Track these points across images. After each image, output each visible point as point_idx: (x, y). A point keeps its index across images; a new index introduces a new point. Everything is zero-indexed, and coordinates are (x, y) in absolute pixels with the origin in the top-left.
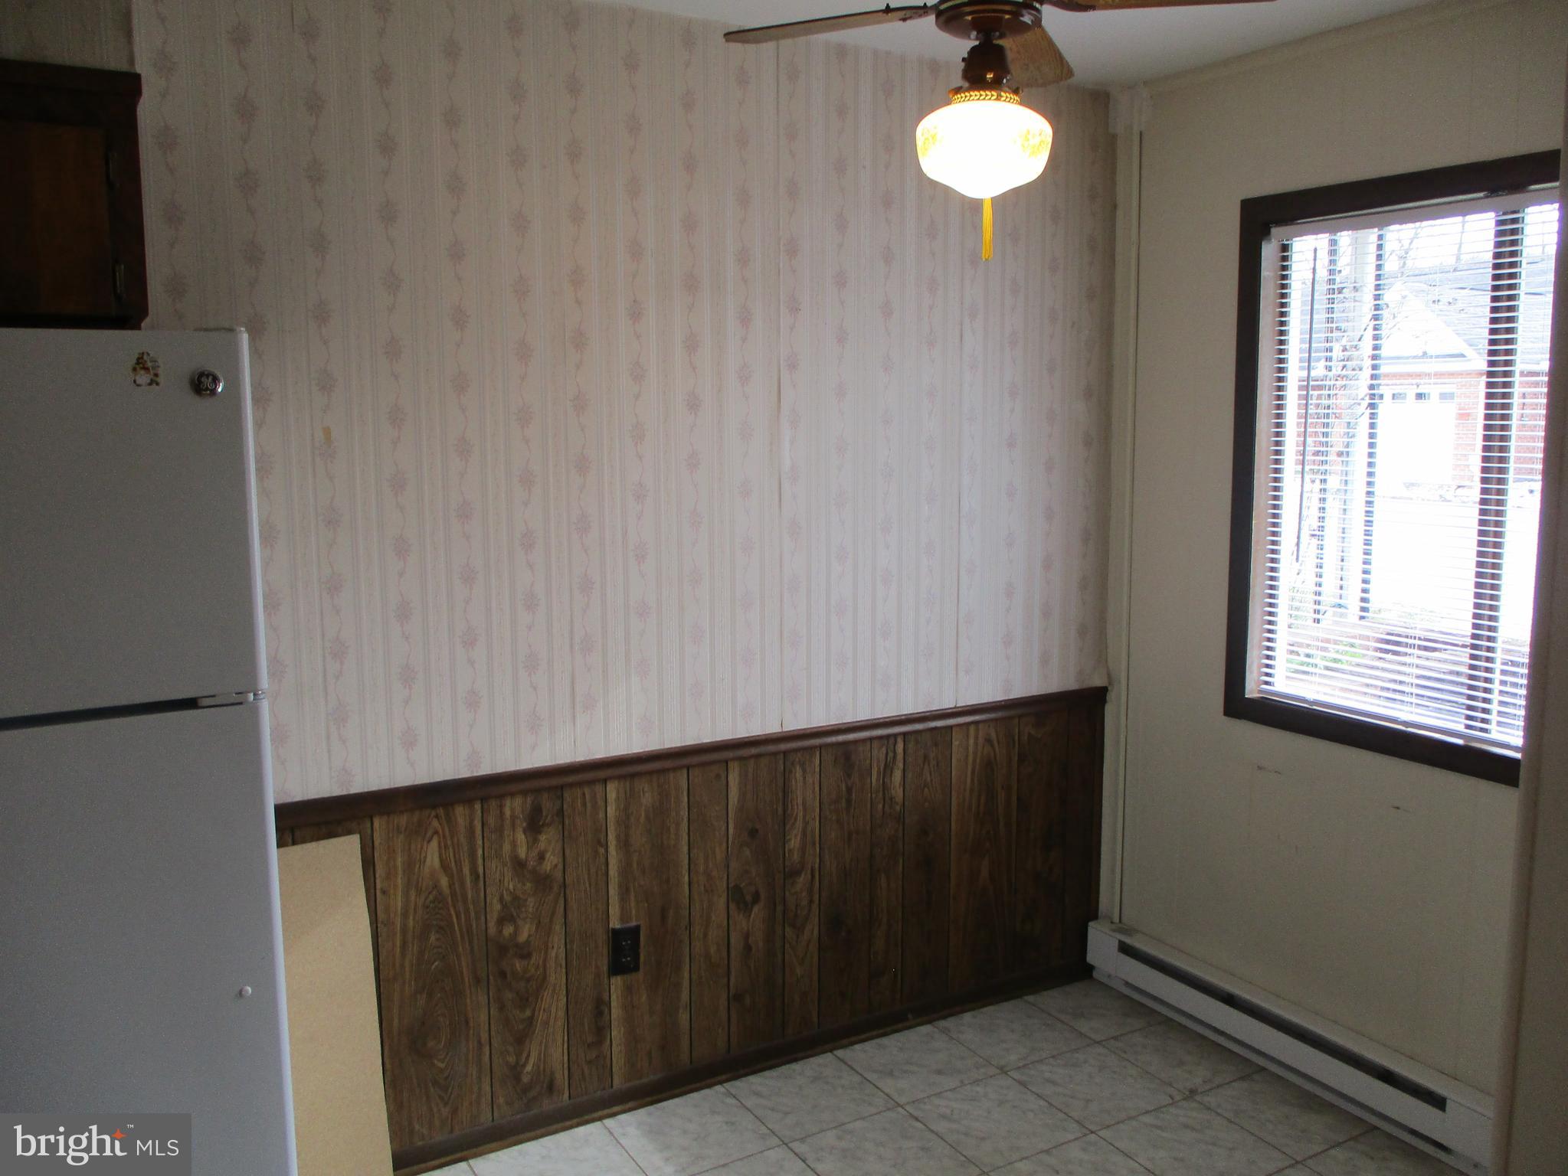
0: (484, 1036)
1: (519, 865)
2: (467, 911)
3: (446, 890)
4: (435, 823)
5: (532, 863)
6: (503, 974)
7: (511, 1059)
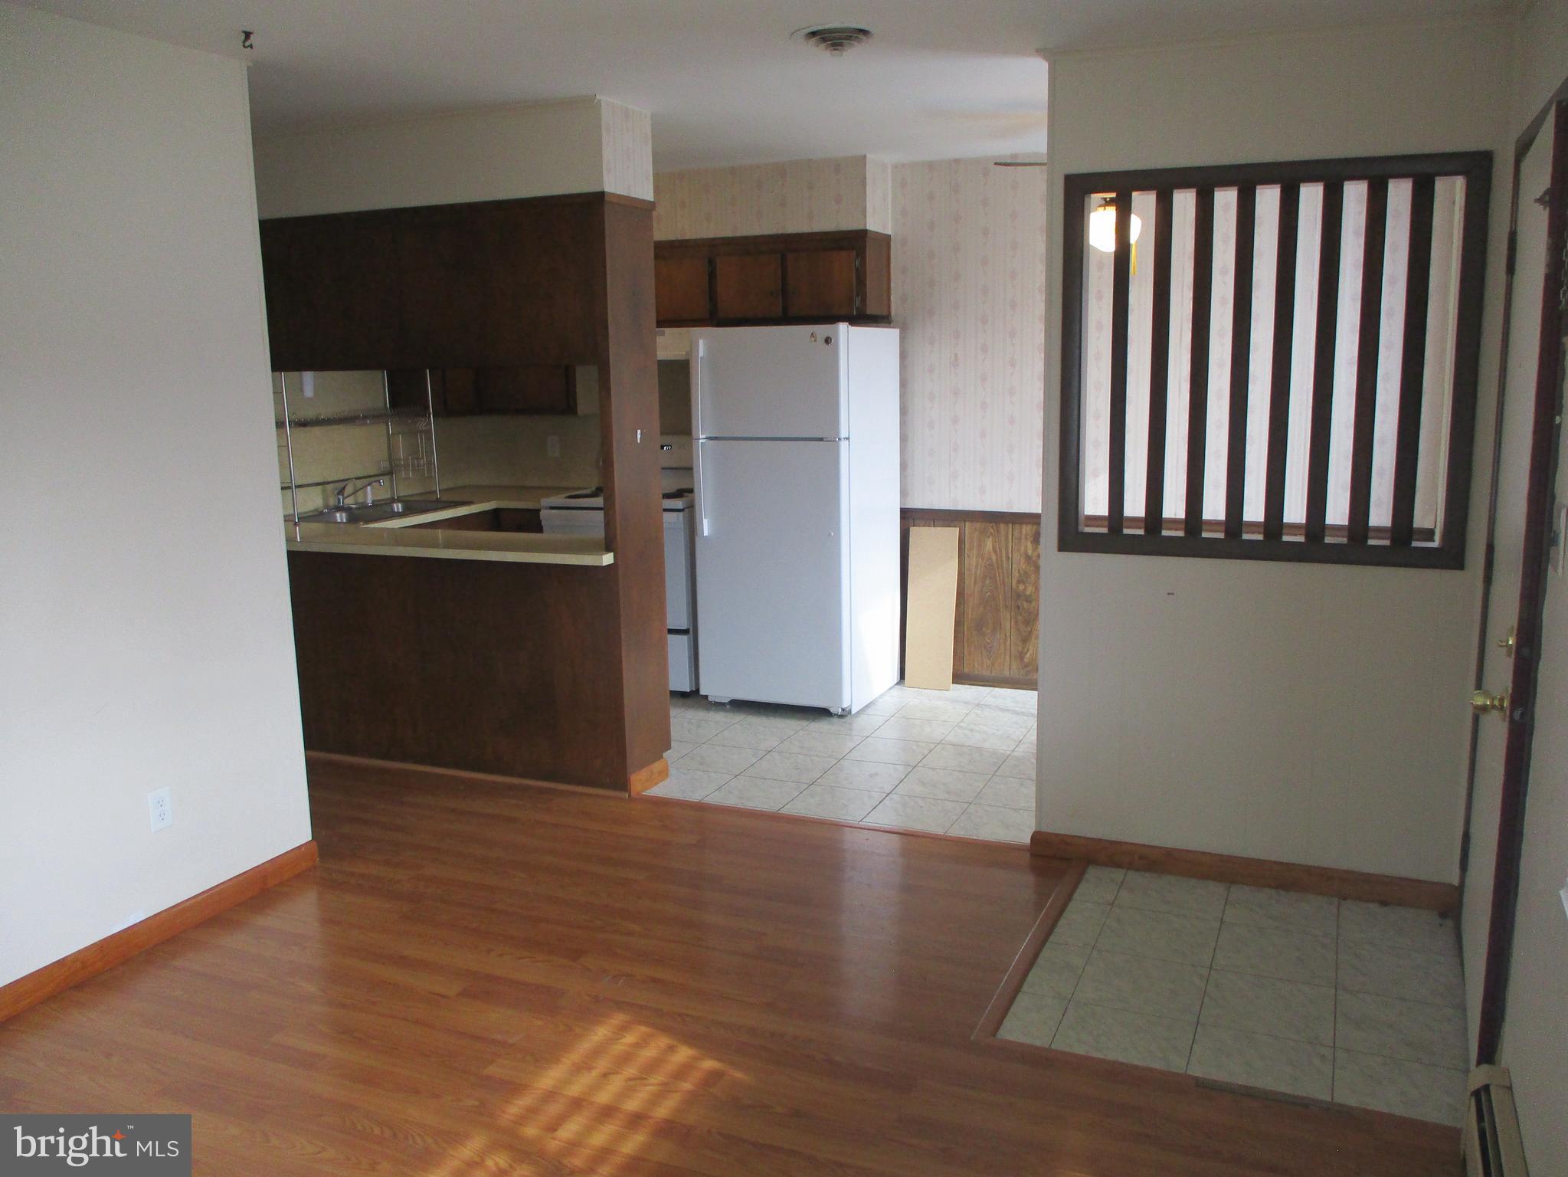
0: (1008, 634)
1: (1028, 558)
2: (1003, 573)
3: (994, 561)
4: (991, 530)
5: (1034, 559)
6: (1018, 607)
7: (1020, 649)
